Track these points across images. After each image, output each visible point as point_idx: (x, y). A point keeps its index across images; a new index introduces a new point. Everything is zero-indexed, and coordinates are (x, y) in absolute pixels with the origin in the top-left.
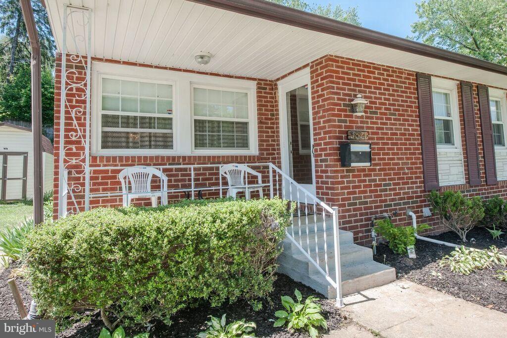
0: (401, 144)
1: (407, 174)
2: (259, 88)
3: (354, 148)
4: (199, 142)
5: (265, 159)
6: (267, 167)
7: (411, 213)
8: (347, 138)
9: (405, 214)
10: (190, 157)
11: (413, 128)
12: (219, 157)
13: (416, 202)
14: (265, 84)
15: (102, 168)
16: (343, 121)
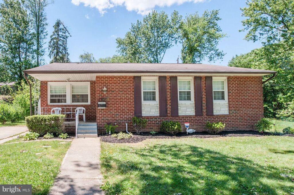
0: (124, 101)
1: (126, 111)
2: (91, 84)
4: (73, 101)
5: (92, 105)
8: (102, 100)
12: (78, 105)
13: (130, 121)
14: (93, 82)
15: (50, 108)
16: (101, 95)
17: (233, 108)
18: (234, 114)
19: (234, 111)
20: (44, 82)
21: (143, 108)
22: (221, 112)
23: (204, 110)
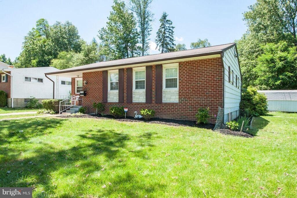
0: (97, 91)
1: (98, 98)
8: (85, 90)
17: (183, 96)
18: (183, 102)
19: (183, 99)
21: (108, 96)
22: (171, 100)
23: (153, 98)
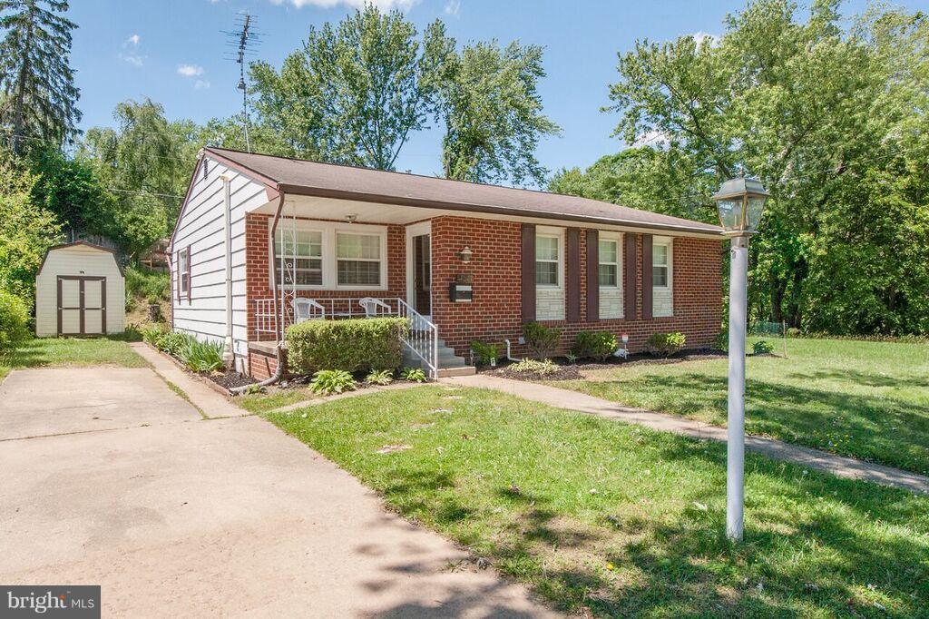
0: (503, 285)
1: (506, 309)
2: (389, 232)
3: (459, 288)
4: (341, 281)
5: (393, 294)
6: (397, 301)
7: (507, 341)
8: (456, 280)
9: (502, 341)
10: (335, 292)
11: (514, 271)
13: (513, 332)
14: (395, 228)
16: (454, 267)
17: (681, 302)
18: (681, 315)
19: (681, 309)
20: (259, 219)
21: (537, 302)
22: (662, 311)
23: (639, 307)
